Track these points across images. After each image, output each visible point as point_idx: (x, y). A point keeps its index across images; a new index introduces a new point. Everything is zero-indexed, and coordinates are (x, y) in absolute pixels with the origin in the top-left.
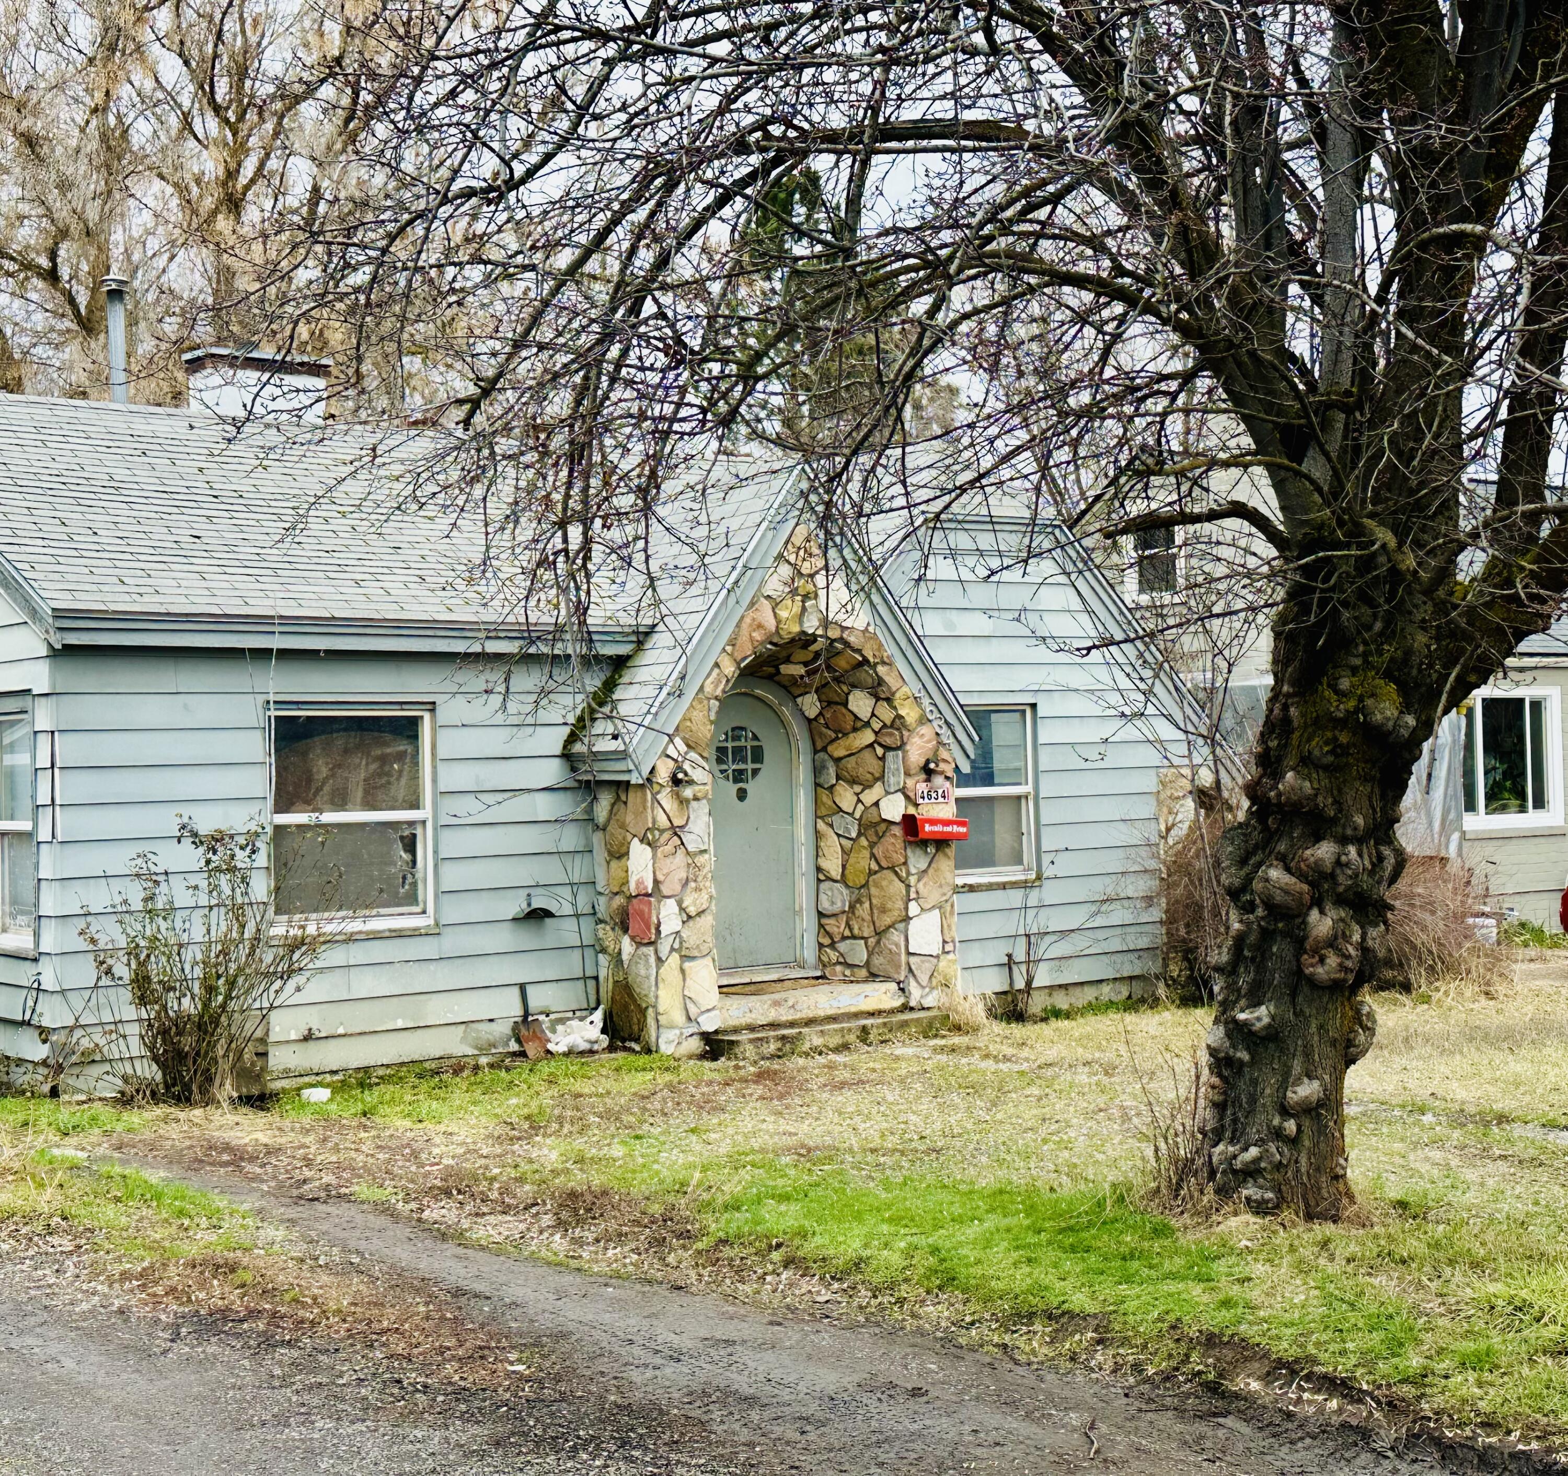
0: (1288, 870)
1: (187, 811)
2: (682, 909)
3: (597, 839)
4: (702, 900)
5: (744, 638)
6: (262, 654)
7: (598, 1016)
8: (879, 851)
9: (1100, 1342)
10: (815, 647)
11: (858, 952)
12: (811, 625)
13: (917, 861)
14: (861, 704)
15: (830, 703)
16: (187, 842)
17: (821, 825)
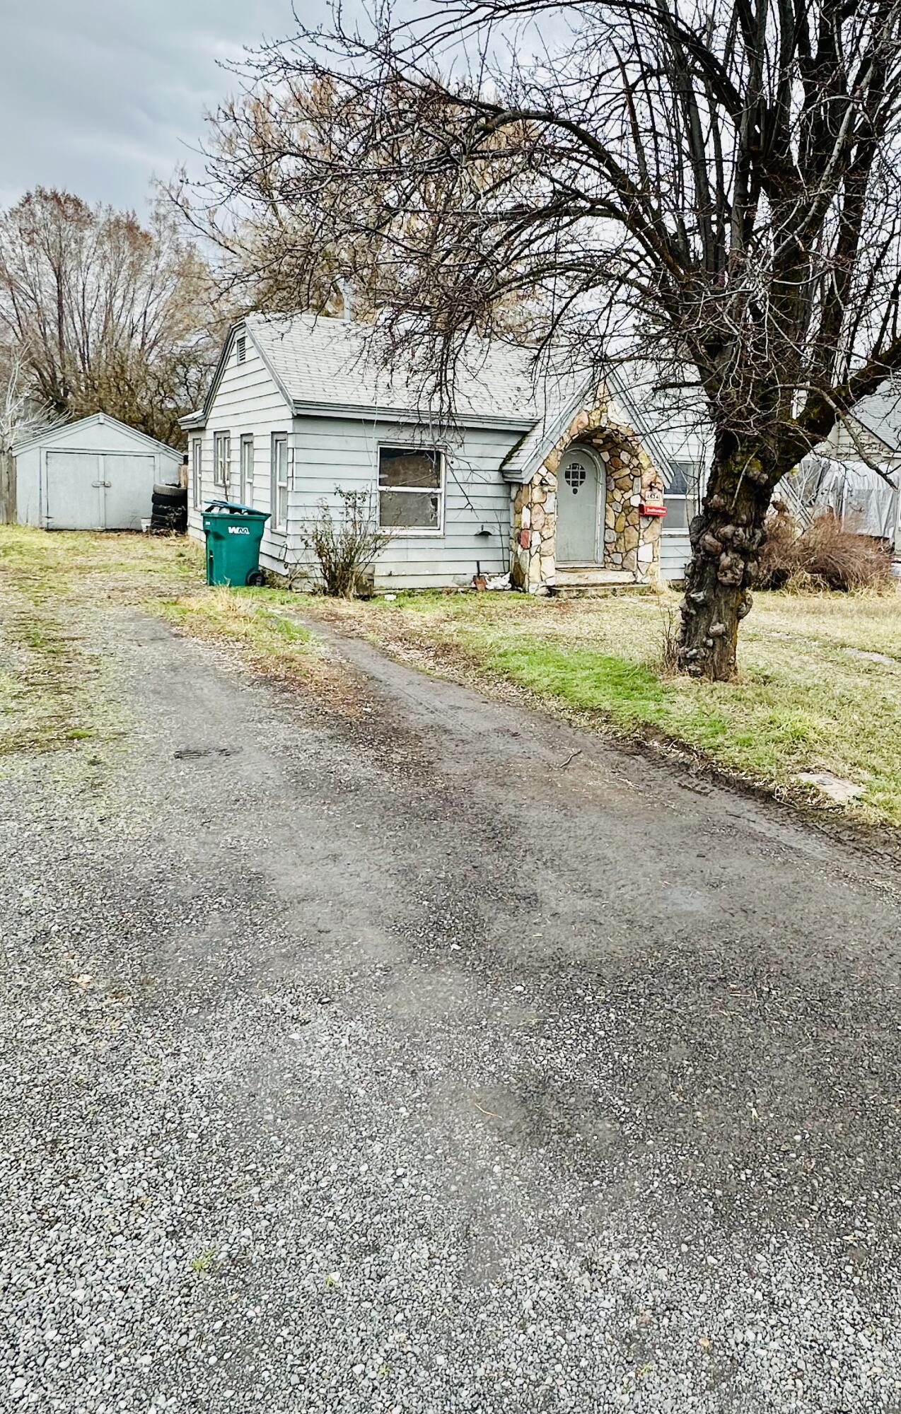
0: (714, 536)
1: (338, 483)
2: (542, 536)
3: (511, 505)
4: (550, 533)
5: (574, 427)
6: (371, 422)
7: (508, 575)
8: (629, 518)
9: (606, 721)
10: (605, 433)
11: (618, 559)
12: (603, 423)
13: (644, 523)
14: (625, 457)
15: (613, 456)
16: (338, 495)
17: (607, 506)
